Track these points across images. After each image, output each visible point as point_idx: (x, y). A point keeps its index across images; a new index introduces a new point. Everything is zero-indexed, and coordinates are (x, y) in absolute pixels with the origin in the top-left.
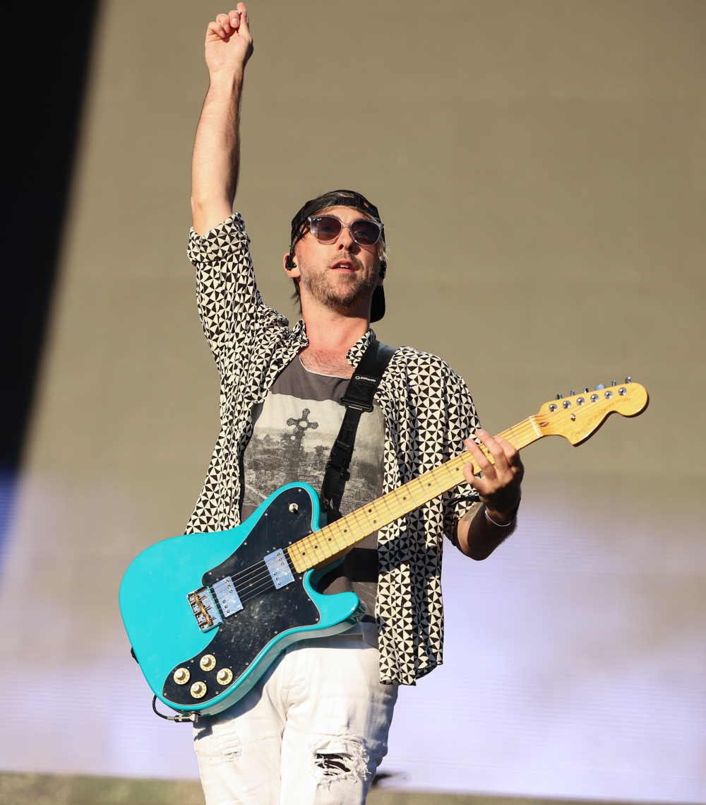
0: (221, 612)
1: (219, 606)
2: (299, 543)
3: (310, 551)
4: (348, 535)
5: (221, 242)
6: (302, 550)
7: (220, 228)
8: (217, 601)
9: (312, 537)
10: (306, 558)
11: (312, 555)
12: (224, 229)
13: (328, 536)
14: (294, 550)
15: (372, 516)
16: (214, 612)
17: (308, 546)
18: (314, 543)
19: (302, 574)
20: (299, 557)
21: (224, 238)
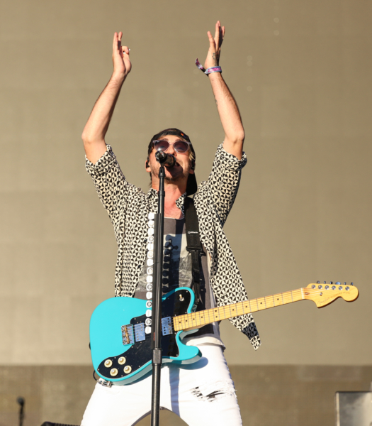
0: (135, 338)
1: (134, 336)
2: (179, 317)
3: (183, 322)
4: (203, 319)
5: (104, 165)
6: (180, 320)
7: (103, 158)
8: (134, 333)
9: (186, 316)
10: (180, 324)
11: (183, 324)
12: (105, 159)
13: (194, 317)
14: (176, 319)
15: (216, 314)
16: (132, 337)
17: (183, 319)
18: (186, 319)
19: (177, 332)
20: (177, 323)
21: (105, 163)
